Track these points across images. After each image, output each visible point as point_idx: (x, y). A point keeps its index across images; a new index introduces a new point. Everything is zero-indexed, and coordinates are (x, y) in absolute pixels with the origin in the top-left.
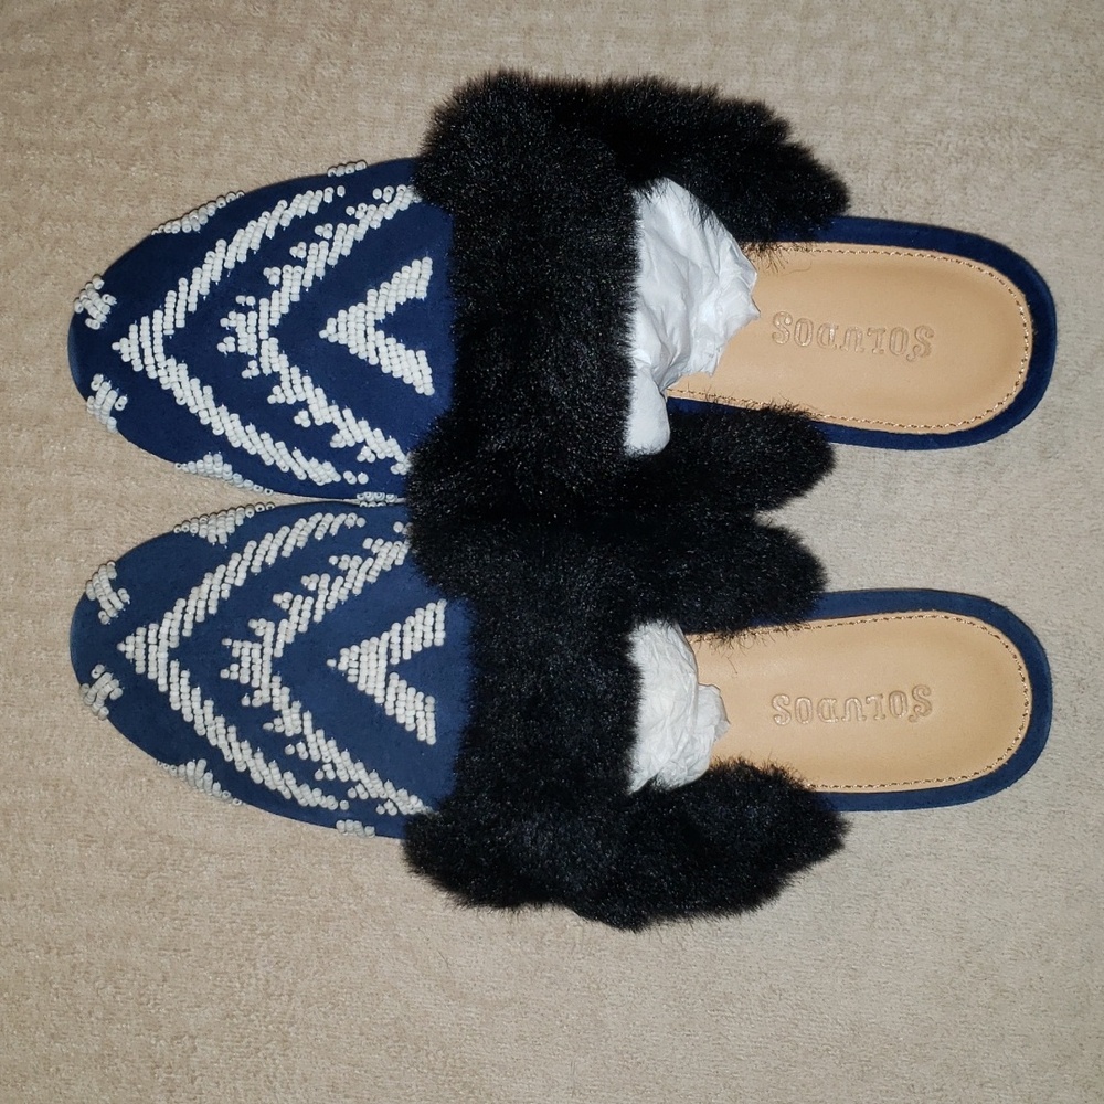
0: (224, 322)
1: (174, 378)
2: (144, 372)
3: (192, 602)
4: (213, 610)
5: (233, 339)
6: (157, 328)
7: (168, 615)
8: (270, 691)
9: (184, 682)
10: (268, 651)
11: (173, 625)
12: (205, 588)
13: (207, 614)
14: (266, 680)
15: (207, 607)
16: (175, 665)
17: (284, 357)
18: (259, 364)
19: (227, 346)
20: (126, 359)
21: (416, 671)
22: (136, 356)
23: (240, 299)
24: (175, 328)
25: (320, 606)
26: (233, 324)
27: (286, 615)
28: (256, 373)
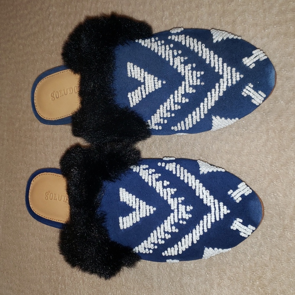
0: (190, 216)
1: (209, 199)
2: (219, 202)
3: (217, 95)
4: (209, 93)
5: (187, 210)
6: (213, 216)
7: (225, 90)
8: (185, 70)
9: (217, 68)
10: (187, 83)
11: (223, 86)
12: (213, 101)
13: (211, 92)
14: (187, 74)
15: (211, 94)
16: (221, 73)
17: (169, 203)
18: (178, 202)
19: (190, 208)
20: (225, 207)
21: (136, 84)
22: (221, 208)
23: (185, 223)
24: (207, 216)
25: (172, 100)
26: (187, 215)
27: (183, 95)
28: (179, 199)
